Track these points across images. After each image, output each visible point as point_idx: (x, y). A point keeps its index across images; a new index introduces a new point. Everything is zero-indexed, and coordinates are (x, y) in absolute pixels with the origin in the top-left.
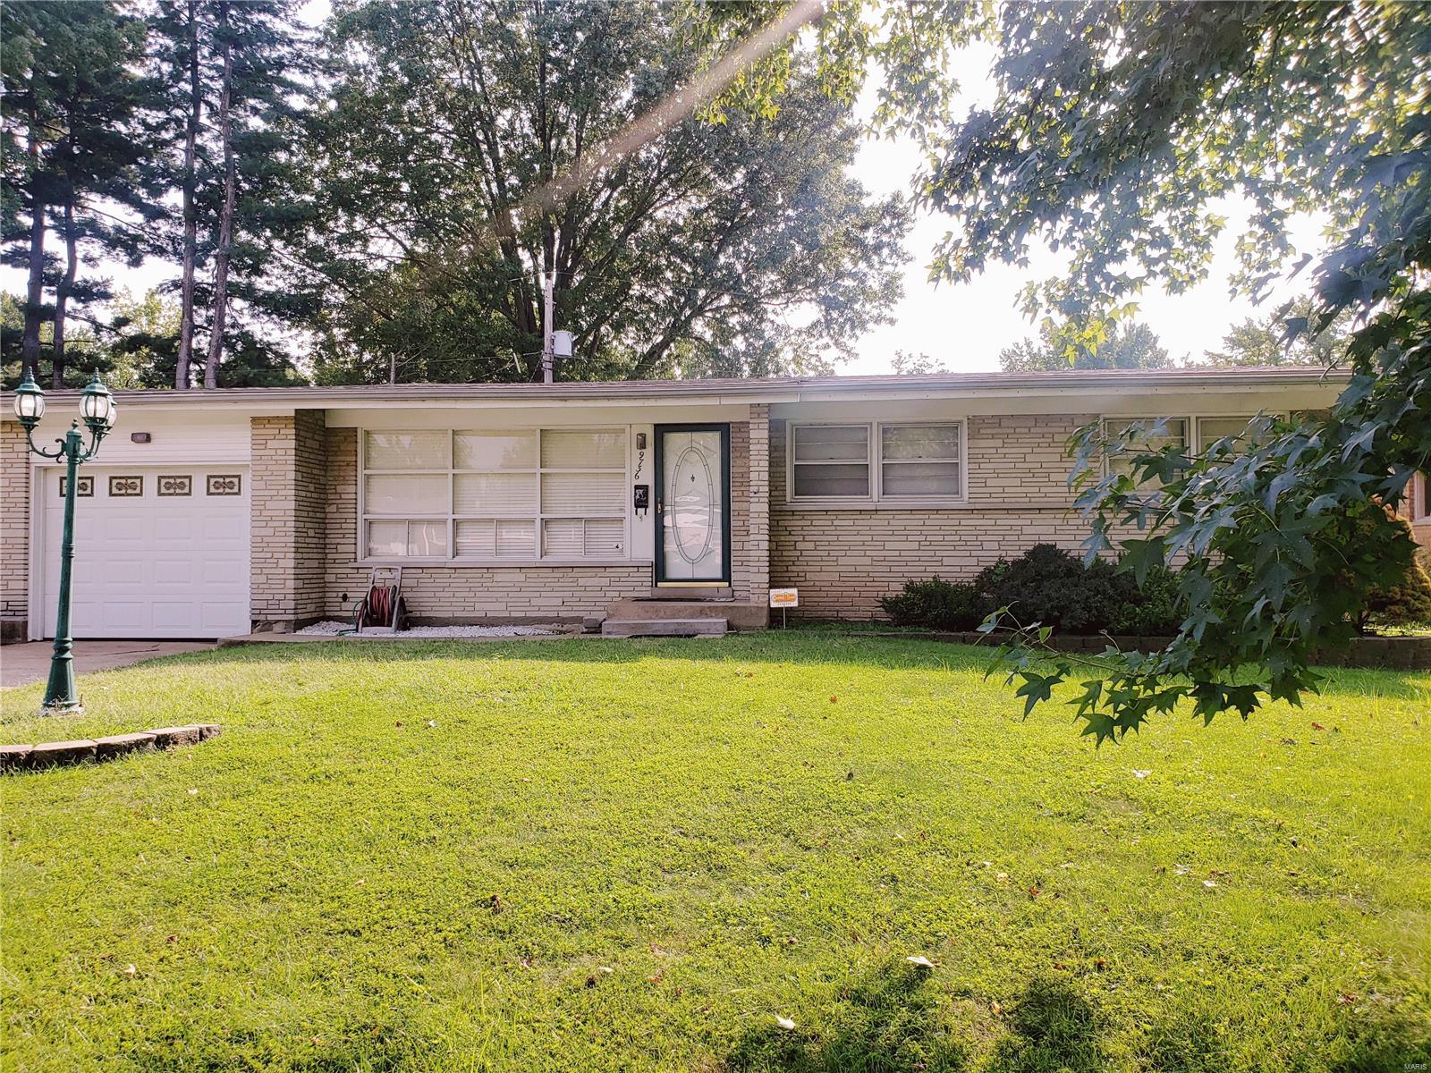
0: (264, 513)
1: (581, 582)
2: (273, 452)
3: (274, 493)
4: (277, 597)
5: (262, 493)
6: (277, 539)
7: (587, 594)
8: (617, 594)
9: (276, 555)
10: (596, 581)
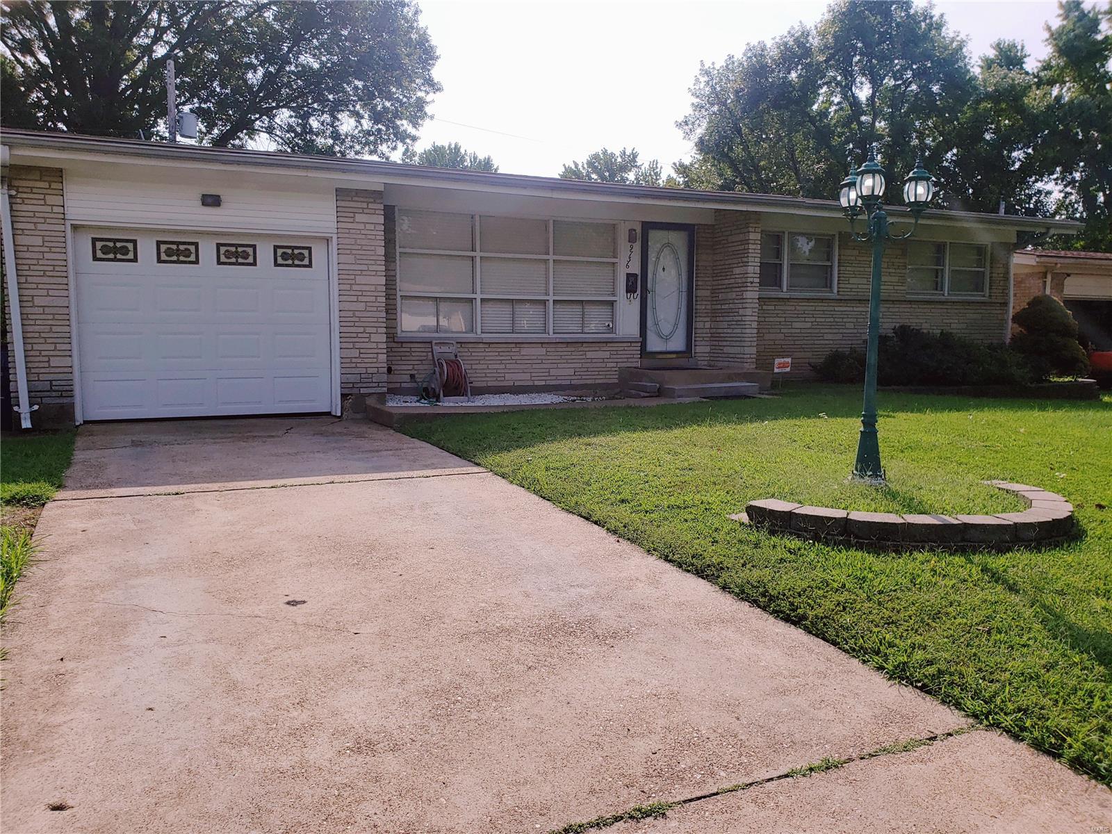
0: (355, 287)
1: (589, 355)
2: (362, 226)
3: (365, 268)
4: (370, 371)
5: (352, 267)
6: (369, 314)
7: (594, 365)
8: (614, 365)
9: (368, 330)
10: (600, 354)
